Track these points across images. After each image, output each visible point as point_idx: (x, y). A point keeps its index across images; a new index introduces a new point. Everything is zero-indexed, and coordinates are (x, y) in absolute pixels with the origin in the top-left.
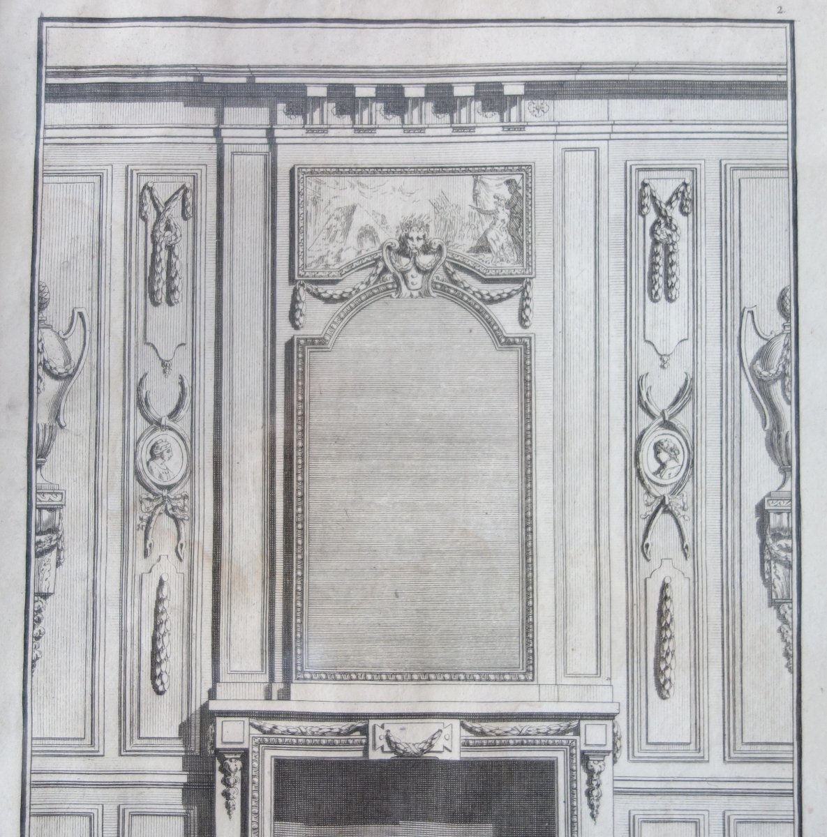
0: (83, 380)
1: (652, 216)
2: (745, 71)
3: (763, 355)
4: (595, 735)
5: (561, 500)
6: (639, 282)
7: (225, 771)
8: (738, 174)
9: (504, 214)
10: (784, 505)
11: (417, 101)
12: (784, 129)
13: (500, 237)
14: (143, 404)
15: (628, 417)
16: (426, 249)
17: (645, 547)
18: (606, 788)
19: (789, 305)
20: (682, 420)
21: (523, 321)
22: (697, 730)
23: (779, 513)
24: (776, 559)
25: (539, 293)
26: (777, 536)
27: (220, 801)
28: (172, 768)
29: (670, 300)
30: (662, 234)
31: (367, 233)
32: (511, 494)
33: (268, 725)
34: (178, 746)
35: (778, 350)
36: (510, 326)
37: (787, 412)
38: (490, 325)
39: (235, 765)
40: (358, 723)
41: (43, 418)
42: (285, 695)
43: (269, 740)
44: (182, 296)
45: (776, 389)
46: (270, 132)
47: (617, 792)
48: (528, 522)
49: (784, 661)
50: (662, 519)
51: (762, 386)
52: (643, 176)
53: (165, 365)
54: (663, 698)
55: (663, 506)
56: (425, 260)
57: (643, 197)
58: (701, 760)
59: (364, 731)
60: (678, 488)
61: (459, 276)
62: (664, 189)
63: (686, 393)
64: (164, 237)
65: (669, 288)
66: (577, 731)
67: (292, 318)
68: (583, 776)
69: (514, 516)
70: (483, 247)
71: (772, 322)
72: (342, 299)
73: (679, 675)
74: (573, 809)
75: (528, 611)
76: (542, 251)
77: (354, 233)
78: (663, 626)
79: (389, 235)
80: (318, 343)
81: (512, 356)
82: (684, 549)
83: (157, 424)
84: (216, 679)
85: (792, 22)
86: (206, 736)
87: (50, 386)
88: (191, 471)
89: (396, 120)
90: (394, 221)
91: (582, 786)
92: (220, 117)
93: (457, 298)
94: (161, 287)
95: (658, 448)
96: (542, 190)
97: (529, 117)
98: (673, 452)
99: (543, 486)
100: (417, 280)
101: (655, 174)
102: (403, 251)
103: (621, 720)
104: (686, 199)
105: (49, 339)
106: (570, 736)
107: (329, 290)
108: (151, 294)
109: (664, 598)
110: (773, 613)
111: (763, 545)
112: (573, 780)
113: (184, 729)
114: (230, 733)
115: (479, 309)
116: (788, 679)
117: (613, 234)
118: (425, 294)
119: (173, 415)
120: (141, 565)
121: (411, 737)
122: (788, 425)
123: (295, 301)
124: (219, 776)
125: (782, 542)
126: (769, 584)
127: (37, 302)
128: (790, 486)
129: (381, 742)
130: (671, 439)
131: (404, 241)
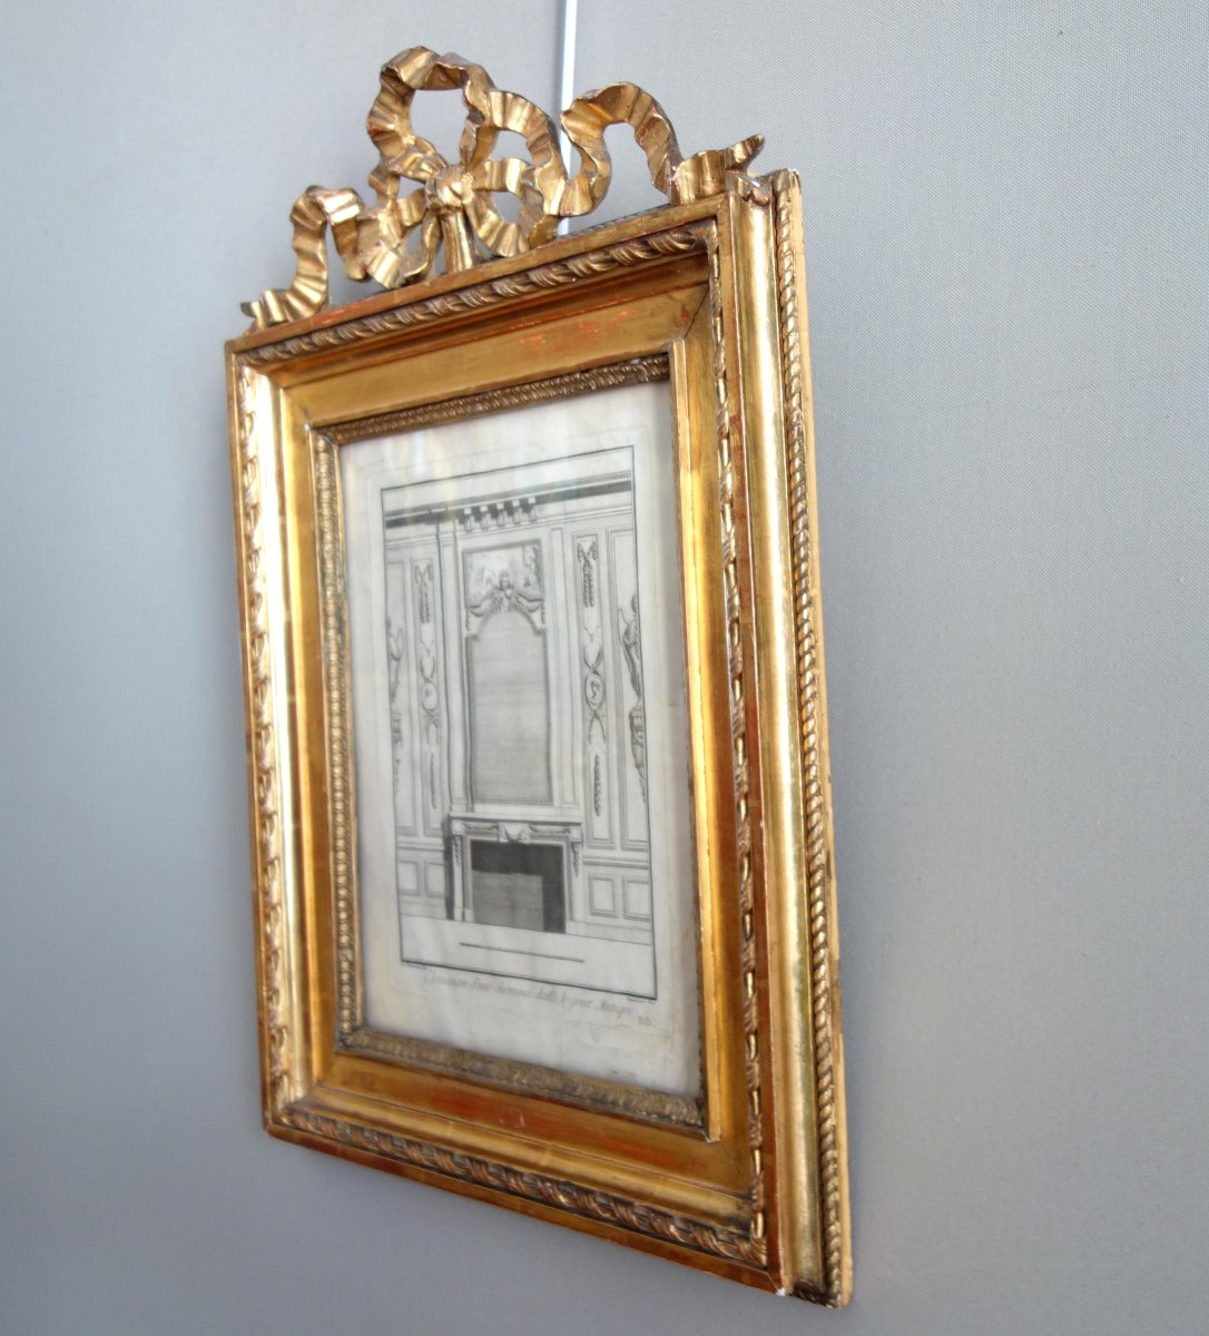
0: (403, 662)
1: (583, 562)
2: (615, 477)
3: (627, 633)
4: (575, 834)
5: (560, 713)
6: (581, 598)
7: (456, 845)
8: (614, 535)
9: (533, 566)
10: (639, 713)
11: (502, 511)
12: (629, 507)
13: (533, 578)
14: (422, 670)
15: (582, 669)
16: (509, 587)
17: (590, 737)
18: (580, 862)
19: (635, 605)
20: (600, 669)
21: (543, 620)
22: (611, 833)
23: (637, 717)
24: (637, 742)
25: (547, 605)
26: (637, 730)
27: (455, 859)
28: (438, 842)
29: (592, 605)
30: (587, 569)
31: (489, 581)
32: (541, 710)
33: (469, 823)
34: (440, 833)
35: (632, 630)
36: (539, 625)
37: (637, 662)
38: (531, 622)
39: (459, 842)
40: (495, 823)
41: (393, 679)
42: (472, 810)
43: (469, 831)
44: (431, 618)
45: (633, 651)
46: (454, 533)
47: (585, 863)
48: (549, 724)
49: (641, 797)
50: (596, 723)
51: (628, 648)
52: (579, 540)
53: (428, 651)
54: (598, 815)
55: (596, 716)
56: (509, 592)
57: (579, 552)
58: (612, 848)
59: (497, 827)
60: (601, 704)
61: (521, 599)
62: (586, 547)
63: (600, 656)
64: (424, 589)
65: (591, 599)
66: (568, 831)
67: (467, 626)
68: (572, 855)
69: (543, 722)
70: (527, 584)
71: (629, 614)
72: (482, 615)
73: (603, 804)
74: (569, 871)
75: (548, 769)
76: (547, 583)
77: (484, 582)
78: (597, 778)
79: (496, 581)
80: (475, 637)
81: (539, 639)
82: (604, 737)
83: (427, 680)
84: (451, 801)
85: (632, 446)
86: (450, 828)
87: (394, 663)
88: (439, 702)
89: (495, 522)
90: (497, 574)
91: (572, 859)
92: (438, 530)
93: (520, 610)
94: (425, 614)
95: (593, 684)
96: (545, 551)
97: (538, 515)
98: (597, 686)
99: (554, 705)
100: (506, 602)
101: (583, 539)
102: (501, 589)
103: (583, 826)
104: (594, 550)
105: (392, 641)
106: (567, 834)
107: (478, 611)
108: (422, 618)
109: (597, 763)
110: (636, 771)
111: (633, 735)
112: (569, 857)
113: (443, 825)
114: (458, 827)
115: (527, 615)
116: (643, 806)
117: (570, 573)
118: (509, 610)
119: (432, 675)
120: (426, 747)
121: (514, 831)
122: (638, 670)
123: (467, 617)
124: (454, 847)
125: (640, 734)
126: (635, 755)
127: (388, 624)
128: (641, 704)
129: (504, 834)
130: (597, 680)
131: (501, 583)
